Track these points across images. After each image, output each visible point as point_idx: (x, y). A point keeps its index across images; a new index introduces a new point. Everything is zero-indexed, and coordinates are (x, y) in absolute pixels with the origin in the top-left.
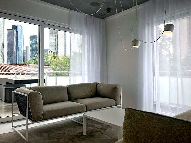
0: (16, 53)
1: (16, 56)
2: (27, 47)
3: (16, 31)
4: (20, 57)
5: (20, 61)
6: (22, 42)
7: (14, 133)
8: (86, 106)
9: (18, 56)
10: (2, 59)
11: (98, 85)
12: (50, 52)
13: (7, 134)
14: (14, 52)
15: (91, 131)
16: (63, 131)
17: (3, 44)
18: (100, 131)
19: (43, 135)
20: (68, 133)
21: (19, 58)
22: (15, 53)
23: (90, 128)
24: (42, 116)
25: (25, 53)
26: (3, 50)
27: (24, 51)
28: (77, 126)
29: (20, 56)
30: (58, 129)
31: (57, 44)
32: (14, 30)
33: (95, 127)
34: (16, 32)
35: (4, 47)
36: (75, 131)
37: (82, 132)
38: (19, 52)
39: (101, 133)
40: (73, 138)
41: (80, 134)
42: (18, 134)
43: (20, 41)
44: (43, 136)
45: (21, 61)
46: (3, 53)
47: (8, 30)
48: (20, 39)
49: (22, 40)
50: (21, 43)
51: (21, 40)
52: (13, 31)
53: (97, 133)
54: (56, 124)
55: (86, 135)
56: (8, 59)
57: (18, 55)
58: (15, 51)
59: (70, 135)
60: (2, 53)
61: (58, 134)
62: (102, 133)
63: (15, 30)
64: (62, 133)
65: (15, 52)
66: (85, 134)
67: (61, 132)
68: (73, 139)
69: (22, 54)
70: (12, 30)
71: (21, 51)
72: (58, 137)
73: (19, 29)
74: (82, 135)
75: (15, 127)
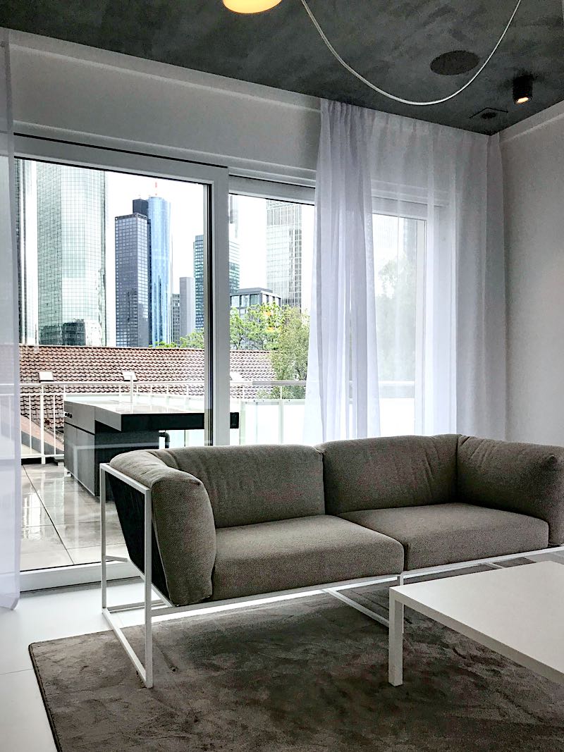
0: (147, 307)
1: (147, 317)
2: (183, 282)
3: (146, 221)
4: (161, 321)
5: (161, 334)
6: (167, 261)
7: (106, 638)
8: (406, 547)
9: (155, 317)
10: (100, 329)
11: (462, 448)
12: (271, 298)
13: (78, 641)
14: (139, 302)
15: (429, 664)
16: (301, 649)
17: (103, 274)
18: (470, 669)
19: (216, 661)
20: (319, 663)
21: (158, 324)
22: (141, 305)
23: (424, 647)
24: (210, 582)
25: (179, 305)
26: (104, 294)
27: (174, 296)
28: (365, 631)
29: (161, 317)
30: (282, 640)
31: (296, 266)
32: (139, 219)
33: (447, 646)
34: (146, 225)
35: (105, 286)
36: (356, 656)
37: (385, 667)
38: (155, 302)
39: (476, 685)
40: (344, 694)
41: (374, 674)
42: (121, 645)
43: (160, 258)
44: (217, 668)
45: (164, 337)
46: (103, 308)
47: (118, 218)
48: (160, 250)
49: (167, 256)
50: (164, 265)
51: (163, 255)
52: (137, 220)
53: (458, 678)
54: (273, 612)
55: (400, 682)
56: (118, 330)
57: (155, 311)
58: (142, 298)
59: (330, 676)
60: (100, 309)
61: (276, 666)
62: (480, 683)
63: (142, 217)
64: (297, 662)
65: (143, 303)
66: (396, 677)
67: (291, 656)
68: (342, 701)
69: (169, 309)
70: (131, 219)
71: (165, 298)
72: (278, 682)
73: (155, 212)
74: (385, 684)
75: (114, 610)
